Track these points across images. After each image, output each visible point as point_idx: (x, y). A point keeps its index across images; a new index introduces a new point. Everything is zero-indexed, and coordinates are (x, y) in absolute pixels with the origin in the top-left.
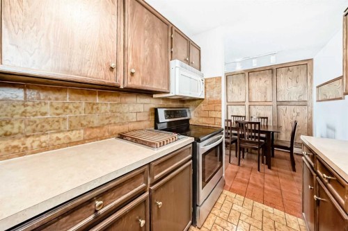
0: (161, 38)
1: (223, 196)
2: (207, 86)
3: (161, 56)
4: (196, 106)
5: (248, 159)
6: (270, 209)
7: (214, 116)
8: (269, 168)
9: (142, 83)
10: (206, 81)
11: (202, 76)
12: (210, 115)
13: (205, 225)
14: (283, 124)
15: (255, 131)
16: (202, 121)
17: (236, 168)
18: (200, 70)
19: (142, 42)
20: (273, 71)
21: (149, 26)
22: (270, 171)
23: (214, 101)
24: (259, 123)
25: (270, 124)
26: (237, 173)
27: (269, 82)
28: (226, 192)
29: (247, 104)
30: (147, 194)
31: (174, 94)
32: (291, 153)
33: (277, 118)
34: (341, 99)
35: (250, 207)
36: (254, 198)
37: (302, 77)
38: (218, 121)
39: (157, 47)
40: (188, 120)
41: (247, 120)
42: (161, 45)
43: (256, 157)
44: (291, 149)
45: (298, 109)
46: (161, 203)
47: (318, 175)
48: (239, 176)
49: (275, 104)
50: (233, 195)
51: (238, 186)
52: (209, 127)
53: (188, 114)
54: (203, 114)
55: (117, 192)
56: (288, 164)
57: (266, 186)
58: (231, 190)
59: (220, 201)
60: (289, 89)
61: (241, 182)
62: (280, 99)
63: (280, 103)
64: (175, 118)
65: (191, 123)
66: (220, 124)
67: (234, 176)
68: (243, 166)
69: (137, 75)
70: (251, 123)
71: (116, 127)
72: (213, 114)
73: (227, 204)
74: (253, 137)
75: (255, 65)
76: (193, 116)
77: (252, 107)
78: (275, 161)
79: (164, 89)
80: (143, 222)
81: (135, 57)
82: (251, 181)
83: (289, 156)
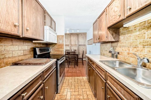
0: (40, 15)
1: (65, 79)
2: (58, 38)
3: (40, 23)
4: (53, 46)
5: (71, 65)
6: (79, 77)
7: (61, 50)
8: (77, 66)
9: (32, 35)
10: (58, 36)
11: (56, 34)
12: (60, 50)
13: (61, 91)
14: (80, 52)
15: (73, 55)
16: (56, 53)
17: (68, 69)
18: (55, 31)
19: (32, 15)
20: (77, 35)
21: (35, 7)
22: (78, 67)
23: (61, 45)
24: (75, 52)
25: (77, 52)
26: (68, 70)
27: (76, 38)
28: (66, 78)
29: (70, 45)
30: (43, 84)
31: (46, 41)
32: (83, 60)
33: (79, 50)
34: (92, 44)
35: (74, 79)
36: (75, 76)
37: (84, 38)
38: (62, 52)
39: (39, 18)
40: (49, 53)
41: (70, 51)
42: (40, 18)
43: (74, 64)
44: (82, 59)
45: (83, 47)
46: (47, 87)
47: (90, 63)
48: (69, 71)
49: (78, 45)
50: (68, 78)
51: (70, 74)
52: (59, 55)
53: (49, 50)
54: (56, 50)
55: (31, 87)
56: (81, 64)
57: (77, 72)
58: (68, 76)
59: (65, 81)
60: (81, 41)
61: (70, 73)
62: (79, 44)
63: (79, 45)
64: (44, 52)
65: (51, 54)
66: (64, 53)
67: (68, 72)
68: (70, 68)
69: (29, 31)
70: (71, 52)
71: (10, 60)
72: (61, 49)
73: (67, 81)
74: (72, 57)
75: (73, 32)
76: (52, 51)
77: (72, 47)
78: (79, 64)
79: (42, 39)
80: (42, 97)
81: (28, 21)
82: (73, 71)
83: (82, 61)
